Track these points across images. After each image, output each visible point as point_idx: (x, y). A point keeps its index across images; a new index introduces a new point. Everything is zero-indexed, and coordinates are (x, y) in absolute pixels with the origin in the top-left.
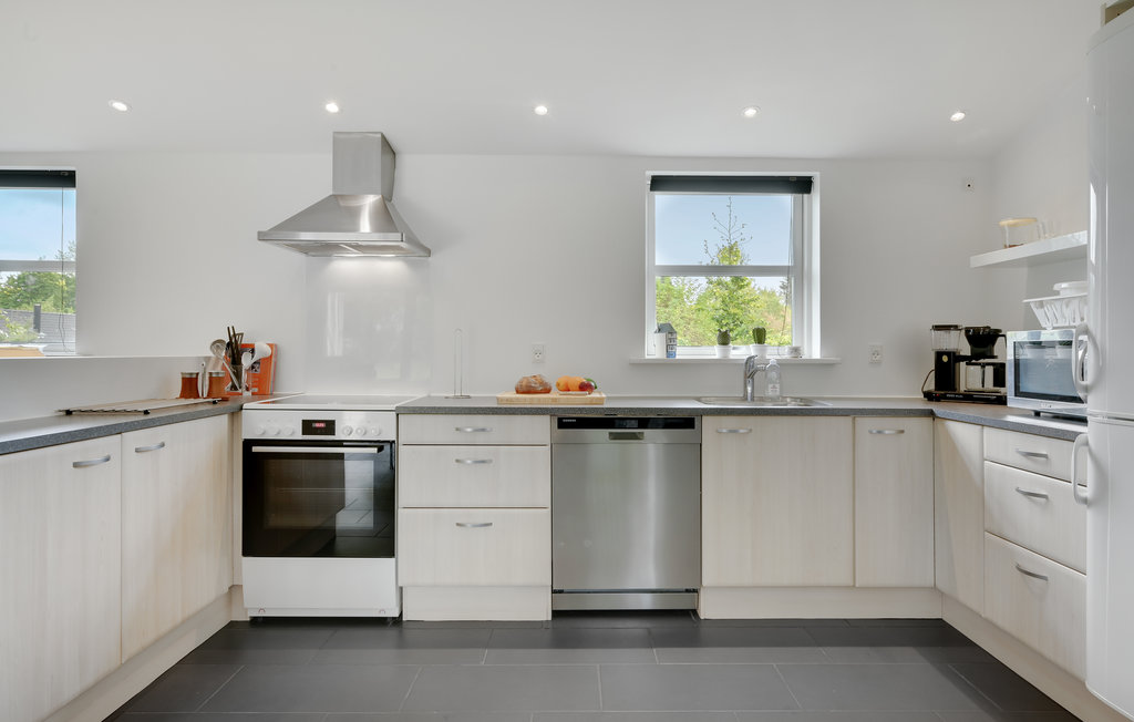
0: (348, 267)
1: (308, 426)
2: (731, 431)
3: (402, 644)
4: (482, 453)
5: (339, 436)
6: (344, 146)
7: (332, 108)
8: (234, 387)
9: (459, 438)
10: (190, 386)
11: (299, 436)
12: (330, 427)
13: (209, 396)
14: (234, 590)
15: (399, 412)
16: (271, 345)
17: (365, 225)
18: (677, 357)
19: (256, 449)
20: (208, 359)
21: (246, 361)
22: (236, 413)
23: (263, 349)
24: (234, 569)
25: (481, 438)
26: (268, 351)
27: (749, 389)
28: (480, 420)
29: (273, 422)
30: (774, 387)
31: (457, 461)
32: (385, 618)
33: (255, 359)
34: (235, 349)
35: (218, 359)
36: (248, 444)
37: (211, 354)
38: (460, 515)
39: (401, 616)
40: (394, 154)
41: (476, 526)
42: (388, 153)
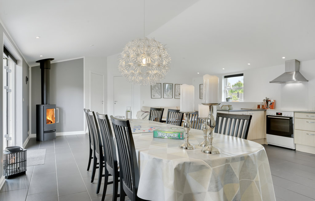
0: (289, 85)
1: (277, 114)
4: (313, 121)
5: (282, 116)
6: (287, 63)
7: (284, 58)
8: (267, 107)
9: (307, 117)
10: (259, 106)
11: (276, 115)
12: (281, 114)
13: (262, 108)
14: (265, 139)
15: (295, 112)
16: (274, 100)
17: (294, 78)
19: (268, 117)
20: (263, 103)
21: (269, 103)
22: (265, 111)
23: (272, 101)
24: (265, 135)
25: (312, 118)
28: (312, 114)
29: (272, 113)
31: (307, 122)
33: (271, 102)
34: (267, 101)
35: (264, 103)
36: (267, 116)
37: (263, 102)
38: (307, 132)
39: (295, 149)
40: (299, 62)
41: (311, 135)
42: (298, 62)
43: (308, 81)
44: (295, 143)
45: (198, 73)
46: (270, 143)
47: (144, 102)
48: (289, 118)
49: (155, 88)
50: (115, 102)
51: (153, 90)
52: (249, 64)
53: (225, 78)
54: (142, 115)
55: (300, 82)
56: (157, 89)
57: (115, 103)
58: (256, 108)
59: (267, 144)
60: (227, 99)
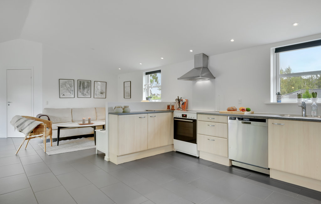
1: (183, 115)
2: (278, 124)
3: (199, 163)
4: (213, 124)
5: (187, 118)
6: (196, 58)
7: (191, 51)
9: (208, 120)
10: (169, 107)
11: (181, 117)
12: (186, 116)
13: (172, 109)
14: (173, 145)
15: (197, 113)
18: (282, 102)
20: (173, 102)
21: (181, 103)
22: (173, 112)
24: (173, 141)
25: (213, 120)
26: (185, 101)
27: (304, 113)
28: (213, 116)
29: (178, 114)
30: (314, 112)
31: (208, 125)
32: (196, 157)
33: (183, 102)
34: (179, 100)
36: (175, 118)
38: (209, 137)
39: (199, 157)
40: (208, 57)
41: (212, 140)
42: (206, 57)
43: (215, 78)
44: (198, 150)
45: (120, 69)
46: (177, 150)
47: (48, 103)
48: (192, 121)
49: (65, 85)
50: (9, 102)
51: (61, 87)
52: (162, 58)
53: (147, 75)
54: (17, 121)
55: (209, 79)
56: (69, 86)
57: (9, 105)
58: (166, 109)
59: (175, 150)
60: (146, 98)
